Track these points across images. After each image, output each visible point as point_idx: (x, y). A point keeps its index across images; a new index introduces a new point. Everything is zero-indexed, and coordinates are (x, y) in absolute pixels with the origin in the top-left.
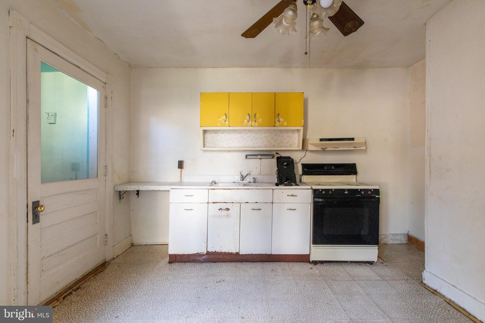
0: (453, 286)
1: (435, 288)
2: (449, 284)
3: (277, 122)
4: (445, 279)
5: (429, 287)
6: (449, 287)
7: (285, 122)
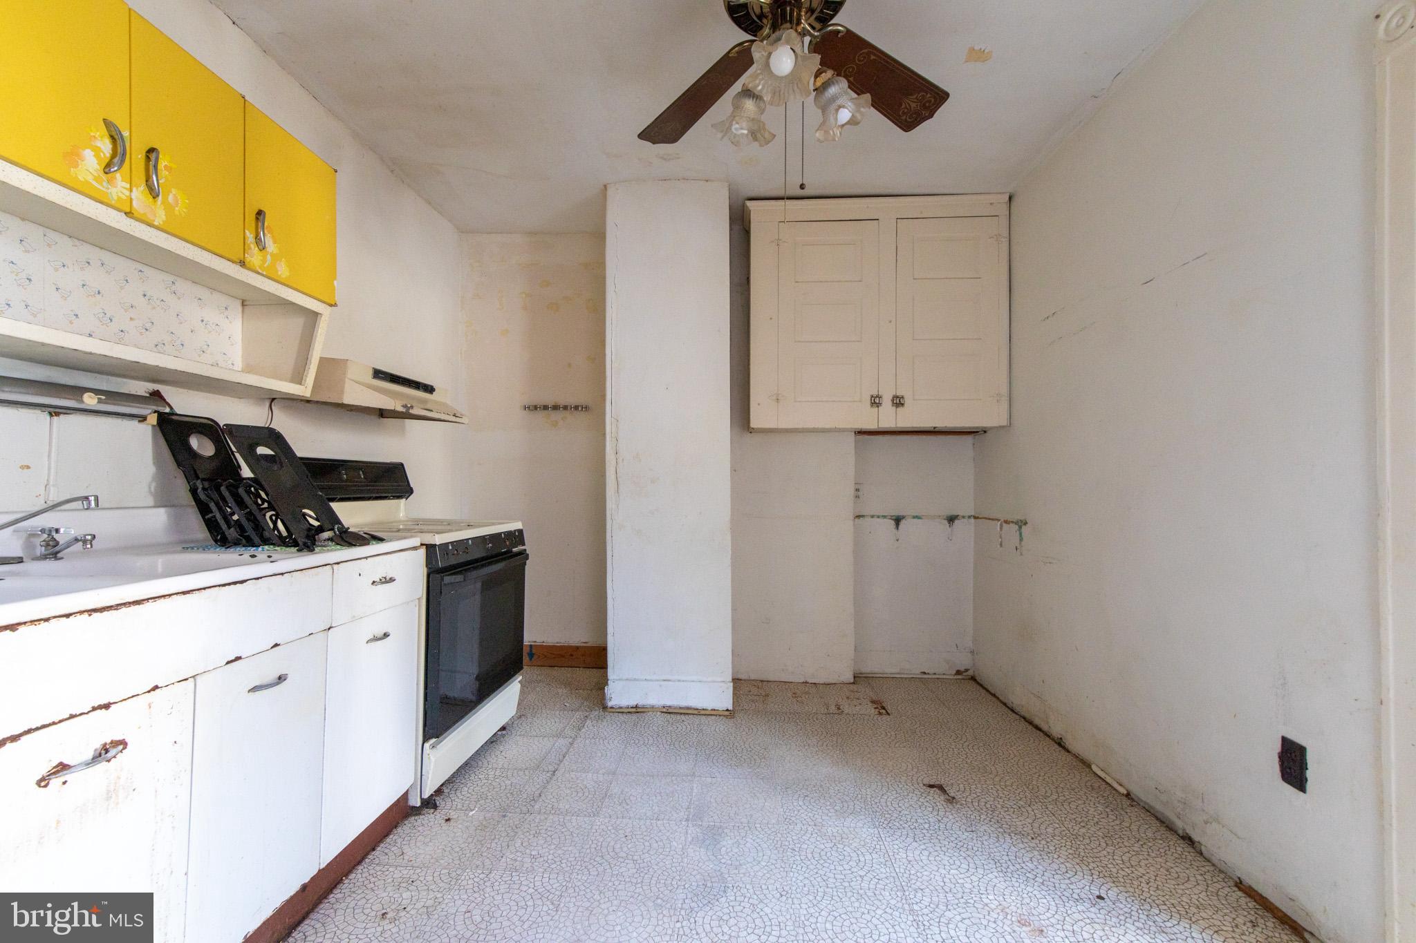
0: (664, 680)
1: (633, 703)
2: (658, 681)
3: (252, 246)
4: (648, 678)
5: (621, 708)
6: (660, 686)
7: (282, 263)
